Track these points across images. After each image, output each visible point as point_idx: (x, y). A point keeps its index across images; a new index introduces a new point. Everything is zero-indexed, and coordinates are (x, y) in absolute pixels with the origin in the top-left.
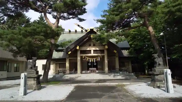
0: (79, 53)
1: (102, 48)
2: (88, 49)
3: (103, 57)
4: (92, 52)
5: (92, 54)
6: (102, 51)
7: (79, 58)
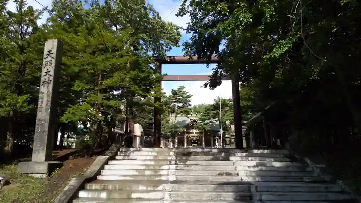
0: (185, 133)
1: (200, 131)
2: (191, 131)
3: (202, 137)
4: (194, 133)
5: (194, 135)
6: (201, 133)
7: (185, 137)
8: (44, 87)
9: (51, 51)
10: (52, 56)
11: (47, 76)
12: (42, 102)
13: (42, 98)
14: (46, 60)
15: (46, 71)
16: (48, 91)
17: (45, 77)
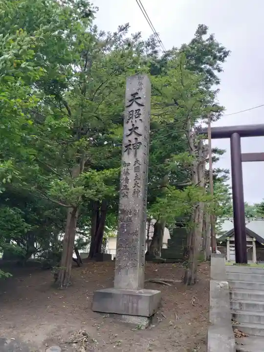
0: (228, 242)
6: (249, 243)
8: (128, 154)
9: (137, 93)
10: (139, 101)
11: (134, 136)
12: (127, 180)
13: (127, 173)
14: (130, 109)
15: (131, 127)
16: (137, 161)
17: (130, 138)
